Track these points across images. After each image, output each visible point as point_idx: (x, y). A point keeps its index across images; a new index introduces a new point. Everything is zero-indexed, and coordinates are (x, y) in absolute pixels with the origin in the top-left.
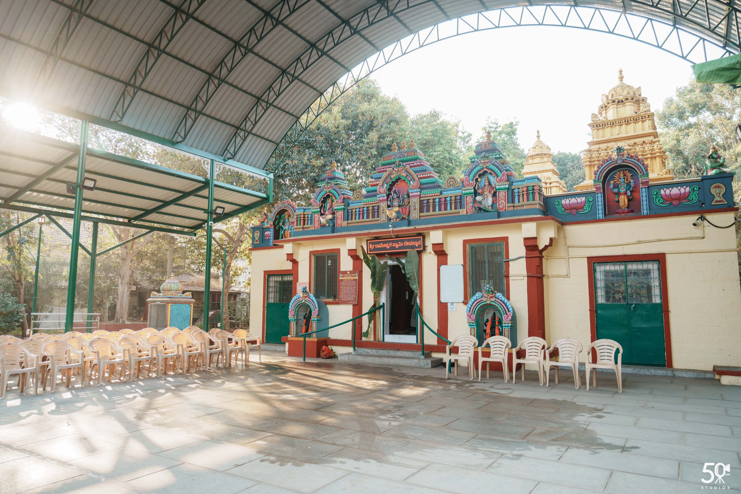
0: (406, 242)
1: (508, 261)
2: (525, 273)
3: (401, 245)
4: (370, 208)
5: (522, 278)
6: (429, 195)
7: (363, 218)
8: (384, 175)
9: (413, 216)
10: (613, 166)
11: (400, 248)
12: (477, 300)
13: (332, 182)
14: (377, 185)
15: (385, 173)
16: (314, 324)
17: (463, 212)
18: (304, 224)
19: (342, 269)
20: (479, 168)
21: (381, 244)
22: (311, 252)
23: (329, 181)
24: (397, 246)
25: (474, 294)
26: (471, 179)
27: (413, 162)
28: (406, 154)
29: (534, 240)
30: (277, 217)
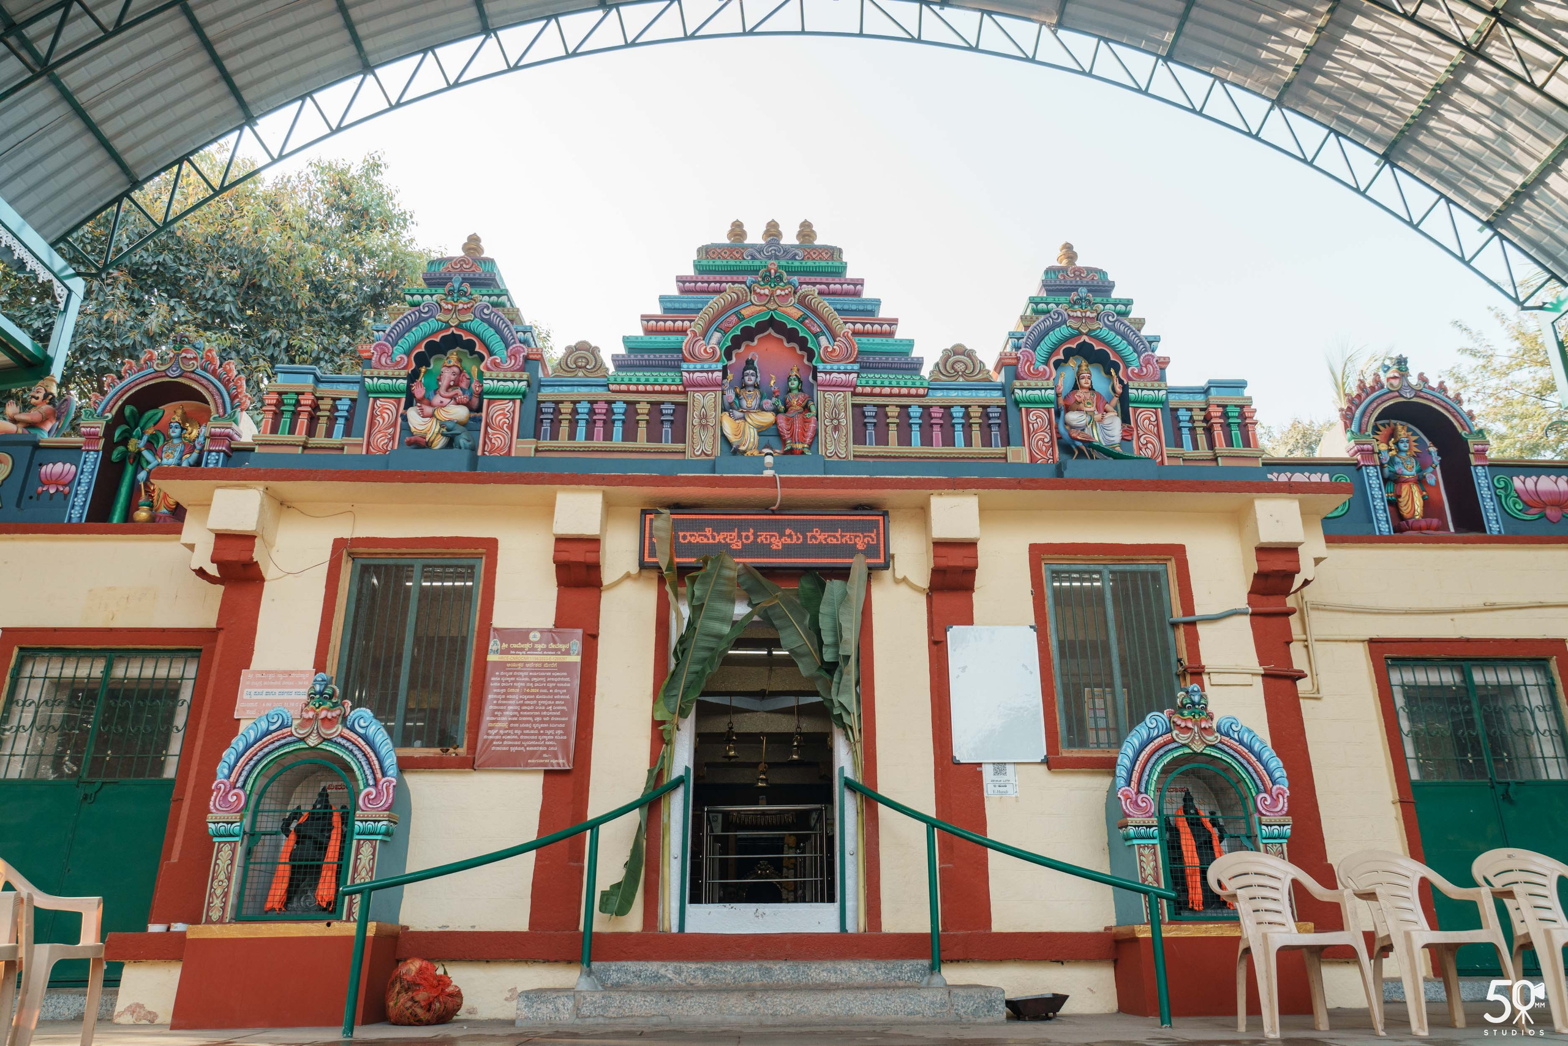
0: (816, 532)
1: (1193, 623)
2: (1251, 661)
3: (796, 539)
4: (643, 408)
5: (1248, 679)
6: (887, 391)
7: (608, 436)
8: (715, 302)
9: (831, 449)
10: (1391, 402)
11: (787, 551)
12: (1151, 740)
13: (475, 292)
14: (683, 332)
15: (716, 297)
16: (366, 850)
17: (1018, 454)
18: (311, 432)
19: (499, 620)
20: (1064, 331)
21: (708, 531)
22: (339, 545)
23: (466, 287)
24: (777, 543)
25: (1136, 718)
26: (1040, 359)
27: (830, 280)
28: (800, 253)
29: (1289, 557)
30: (128, 410)
